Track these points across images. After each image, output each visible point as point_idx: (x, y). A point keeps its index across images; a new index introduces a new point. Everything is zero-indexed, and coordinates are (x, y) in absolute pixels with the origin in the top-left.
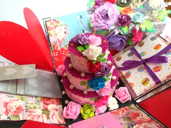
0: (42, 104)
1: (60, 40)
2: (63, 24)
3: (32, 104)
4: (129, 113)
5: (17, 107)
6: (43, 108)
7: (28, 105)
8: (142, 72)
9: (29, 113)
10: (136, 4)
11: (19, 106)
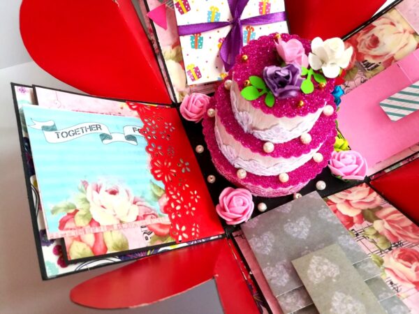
0: (357, 227)
1: (141, 215)
3: (374, 242)
6: (366, 222)
7: (383, 248)
9: (401, 238)
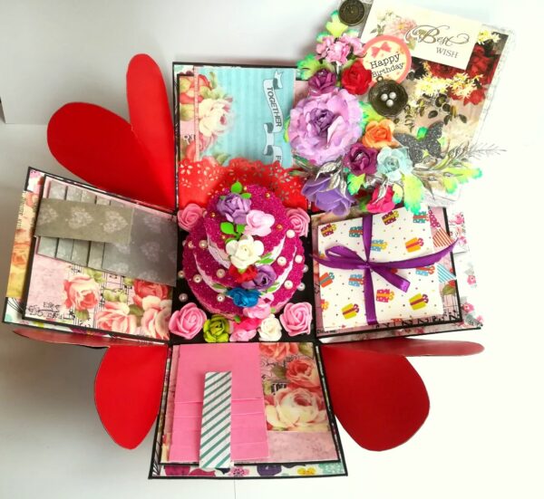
0: (132, 293)
1: (203, 137)
2: (222, 96)
3: (113, 291)
4: (290, 360)
5: (85, 294)
6: (132, 303)
7: (105, 291)
8: (355, 288)
9: (106, 310)
10: (414, 119)
11: (90, 292)
